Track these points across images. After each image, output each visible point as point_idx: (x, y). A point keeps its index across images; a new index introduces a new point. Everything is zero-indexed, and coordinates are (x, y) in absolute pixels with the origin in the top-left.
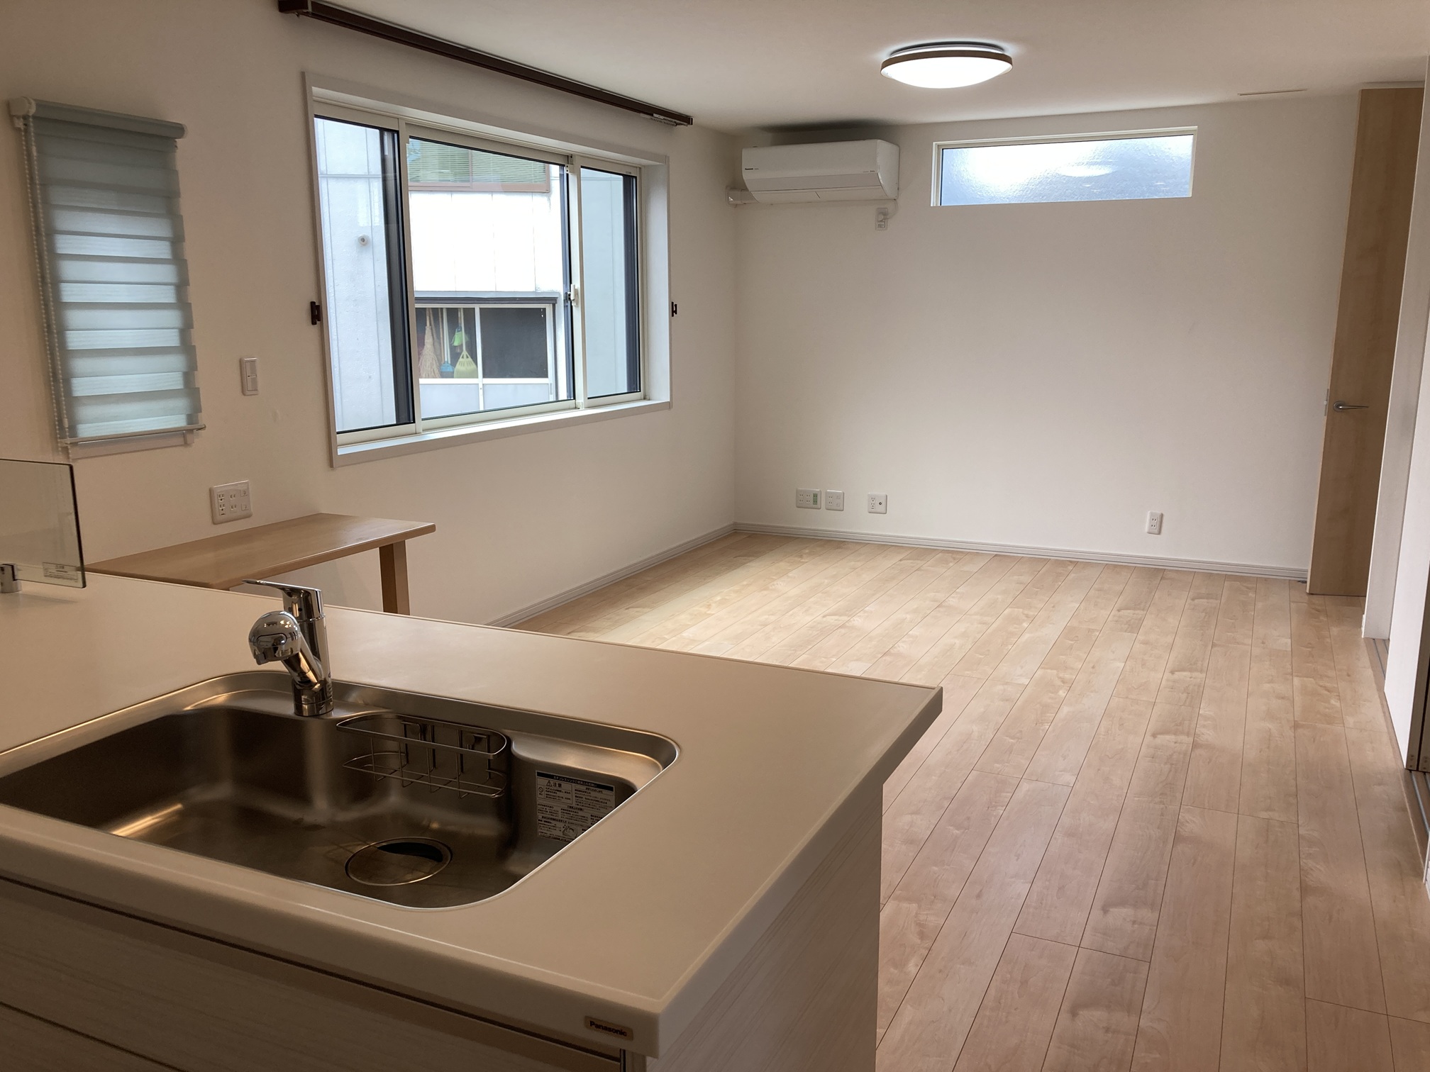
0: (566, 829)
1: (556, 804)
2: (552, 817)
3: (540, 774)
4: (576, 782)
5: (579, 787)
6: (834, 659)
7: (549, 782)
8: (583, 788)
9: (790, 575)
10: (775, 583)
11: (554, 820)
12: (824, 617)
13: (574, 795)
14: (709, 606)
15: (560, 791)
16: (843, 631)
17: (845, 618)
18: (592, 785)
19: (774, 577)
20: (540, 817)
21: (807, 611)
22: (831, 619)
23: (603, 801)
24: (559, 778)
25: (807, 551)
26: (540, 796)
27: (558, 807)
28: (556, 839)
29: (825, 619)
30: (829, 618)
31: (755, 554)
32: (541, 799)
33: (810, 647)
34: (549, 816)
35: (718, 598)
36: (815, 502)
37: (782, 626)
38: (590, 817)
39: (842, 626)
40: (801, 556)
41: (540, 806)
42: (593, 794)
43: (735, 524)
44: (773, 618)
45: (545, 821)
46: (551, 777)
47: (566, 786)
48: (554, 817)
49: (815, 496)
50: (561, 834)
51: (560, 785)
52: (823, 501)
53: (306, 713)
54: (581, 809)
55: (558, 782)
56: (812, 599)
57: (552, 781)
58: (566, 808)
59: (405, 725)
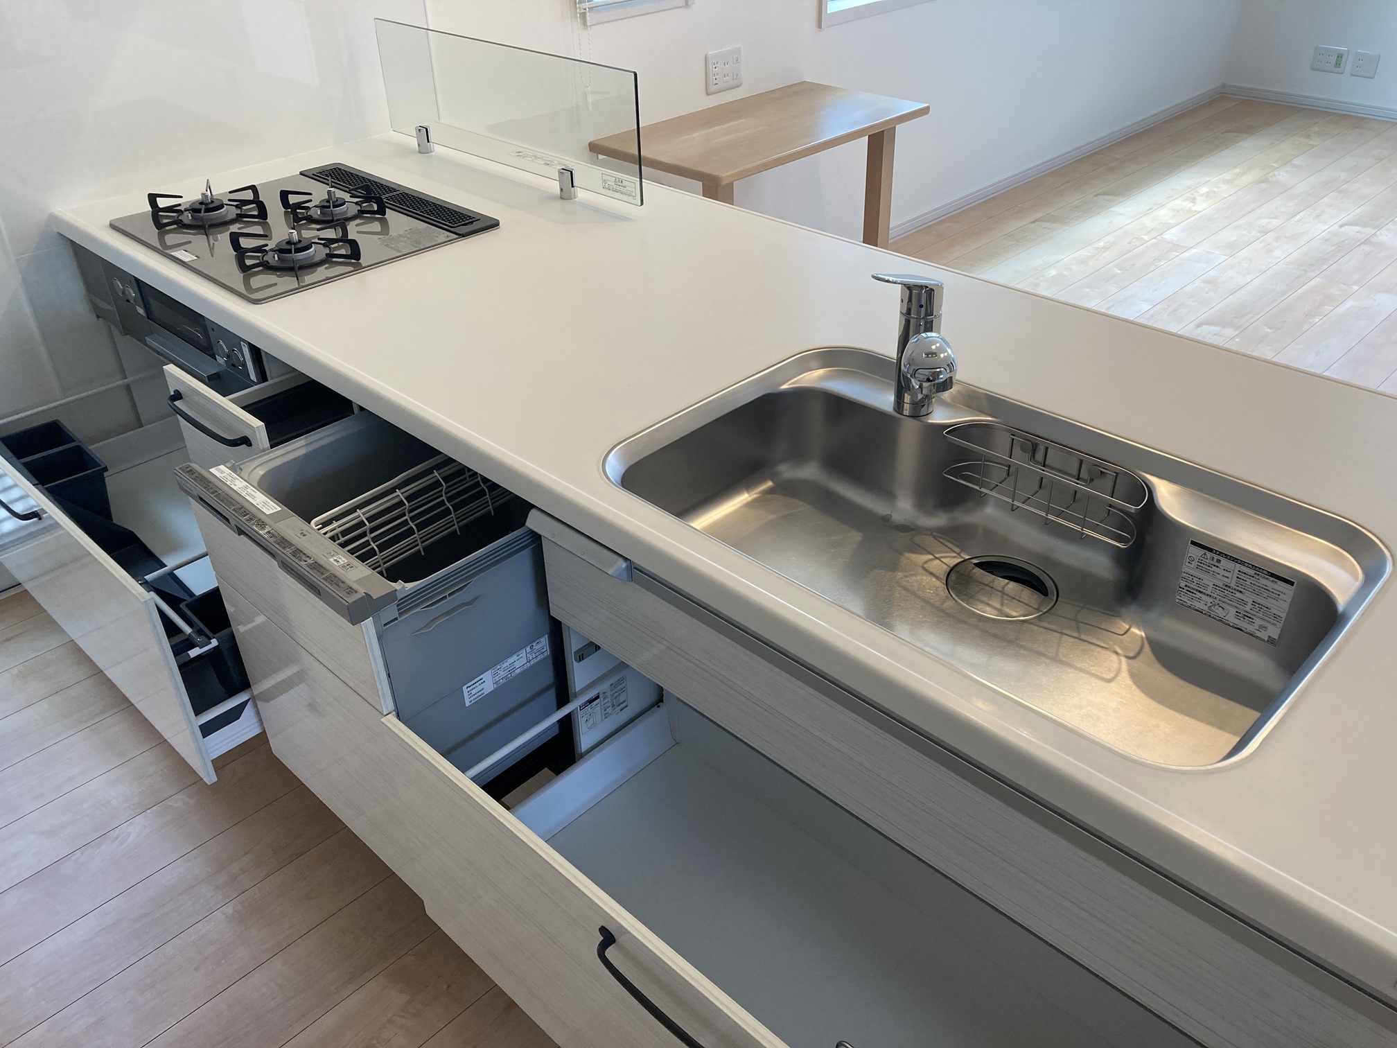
0: (1215, 605)
1: (1206, 577)
2: (1199, 589)
3: (1193, 543)
4: (1242, 563)
5: (1244, 569)
6: (1356, 288)
7: (1205, 554)
8: (1252, 572)
9: (1295, 162)
10: (1276, 173)
11: (1200, 591)
12: (1342, 226)
13: (1236, 575)
14: (1194, 200)
15: (1217, 567)
16: (1367, 248)
17: (1369, 231)
18: (1266, 572)
19: (1275, 165)
20: (1183, 585)
21: (1319, 216)
22: (1351, 230)
23: (1275, 592)
24: (1220, 554)
25: (1316, 129)
26: (1187, 564)
27: (1208, 581)
28: (1198, 611)
29: (1343, 229)
30: (1347, 229)
31: (1249, 131)
32: (1188, 568)
33: (1325, 267)
34: (1194, 587)
35: (1204, 190)
36: (1338, 64)
37: (1287, 235)
38: (1250, 602)
39: (1366, 242)
40: (1309, 136)
41: (1185, 574)
42: (1263, 581)
43: (1224, 86)
44: (1275, 223)
45: (1187, 590)
46: (1210, 550)
47: (1225, 563)
48: (1201, 590)
49: (1340, 56)
50: (1206, 608)
51: (1219, 561)
52: (1348, 64)
53: (906, 412)
54: (1241, 592)
55: (1216, 557)
56: (1326, 200)
57: (1209, 554)
58: (1220, 584)
59: (1013, 439)
